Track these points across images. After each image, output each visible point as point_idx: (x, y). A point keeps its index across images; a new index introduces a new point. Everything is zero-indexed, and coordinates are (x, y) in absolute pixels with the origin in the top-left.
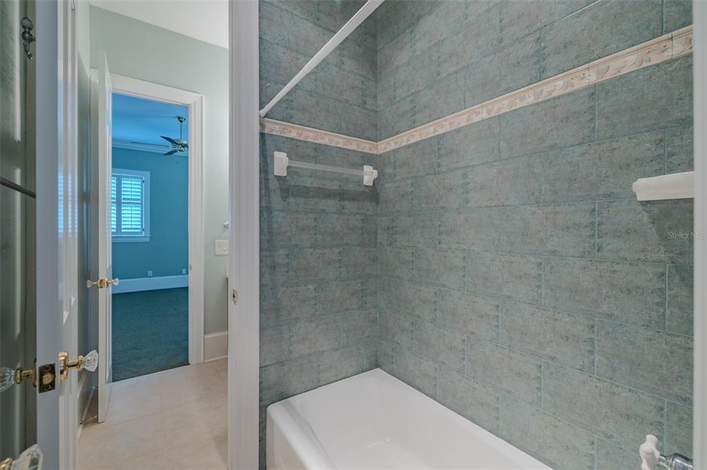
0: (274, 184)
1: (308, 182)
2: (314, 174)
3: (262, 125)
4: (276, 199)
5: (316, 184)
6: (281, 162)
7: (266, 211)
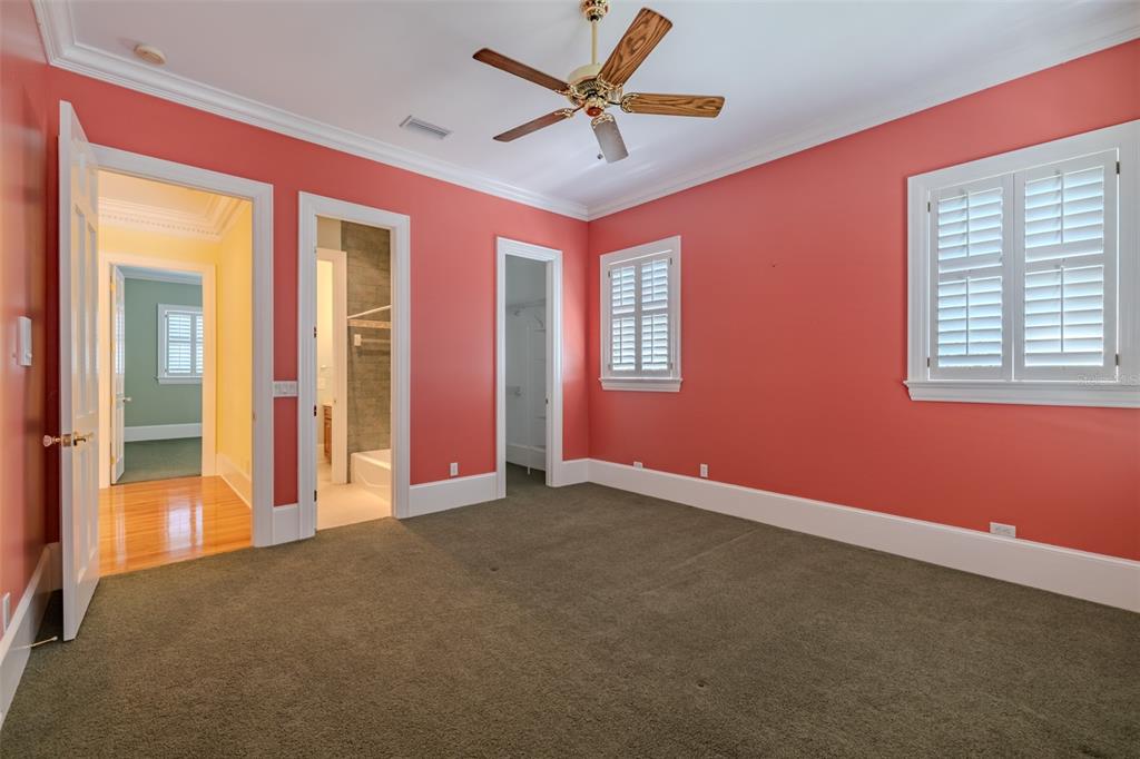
0: (354, 350)
1: (373, 348)
2: (376, 344)
3: (348, 323)
4: (355, 356)
5: (377, 349)
6: (358, 340)
7: (350, 362)
